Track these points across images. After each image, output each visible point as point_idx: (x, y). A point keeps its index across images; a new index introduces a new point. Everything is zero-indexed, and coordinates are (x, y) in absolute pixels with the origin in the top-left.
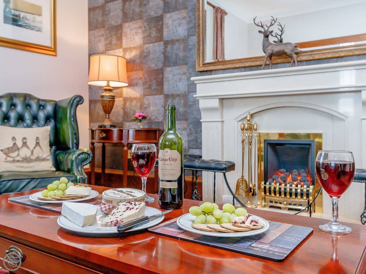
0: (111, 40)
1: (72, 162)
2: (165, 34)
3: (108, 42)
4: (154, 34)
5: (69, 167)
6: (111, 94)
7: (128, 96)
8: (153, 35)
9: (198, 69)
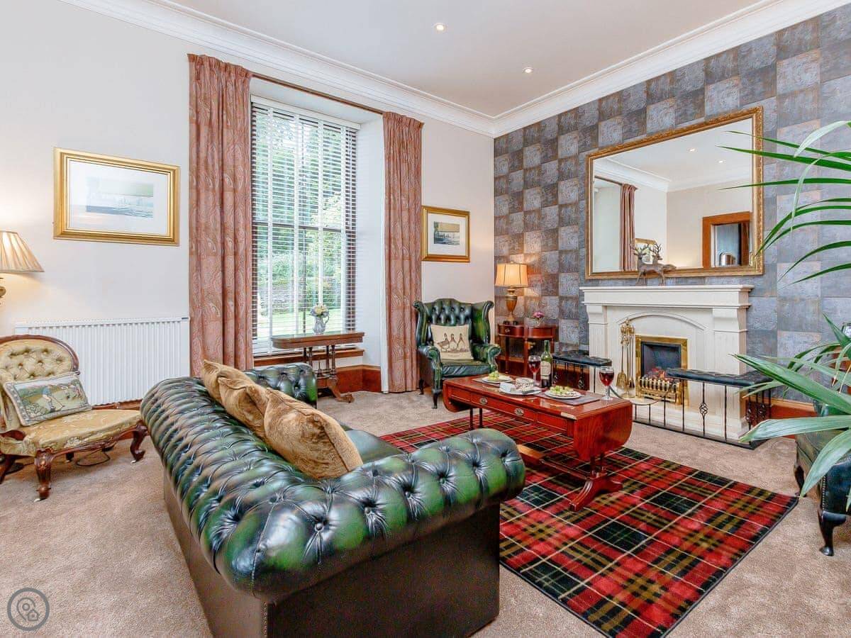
0: (514, 246)
1: (487, 354)
2: (560, 244)
3: (511, 247)
4: (550, 243)
5: (485, 357)
6: (514, 295)
7: (528, 295)
8: (549, 245)
9: (587, 278)
